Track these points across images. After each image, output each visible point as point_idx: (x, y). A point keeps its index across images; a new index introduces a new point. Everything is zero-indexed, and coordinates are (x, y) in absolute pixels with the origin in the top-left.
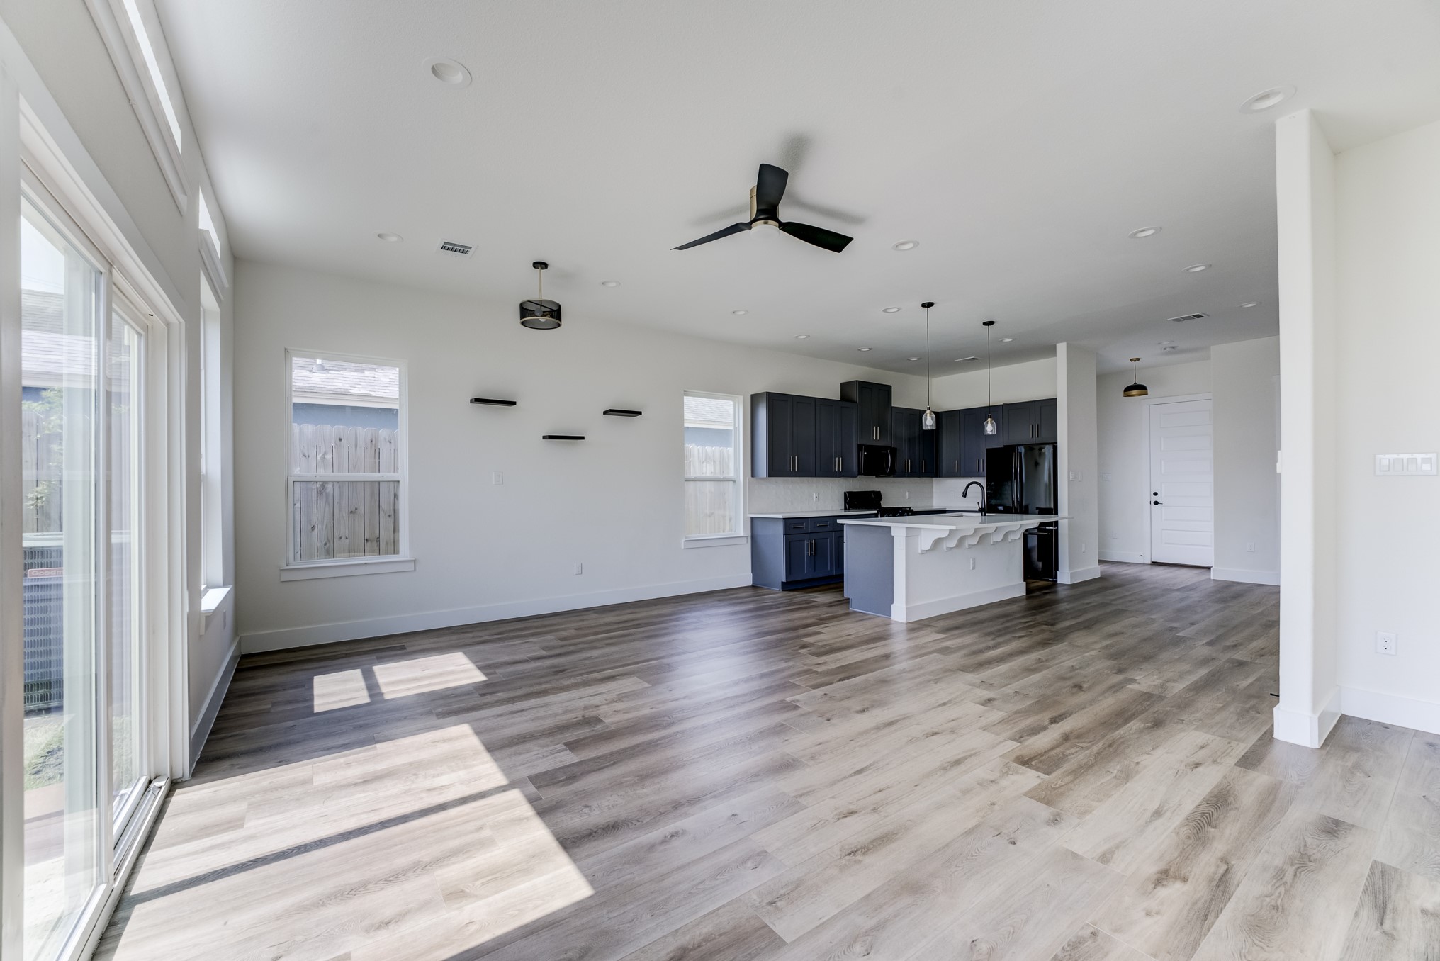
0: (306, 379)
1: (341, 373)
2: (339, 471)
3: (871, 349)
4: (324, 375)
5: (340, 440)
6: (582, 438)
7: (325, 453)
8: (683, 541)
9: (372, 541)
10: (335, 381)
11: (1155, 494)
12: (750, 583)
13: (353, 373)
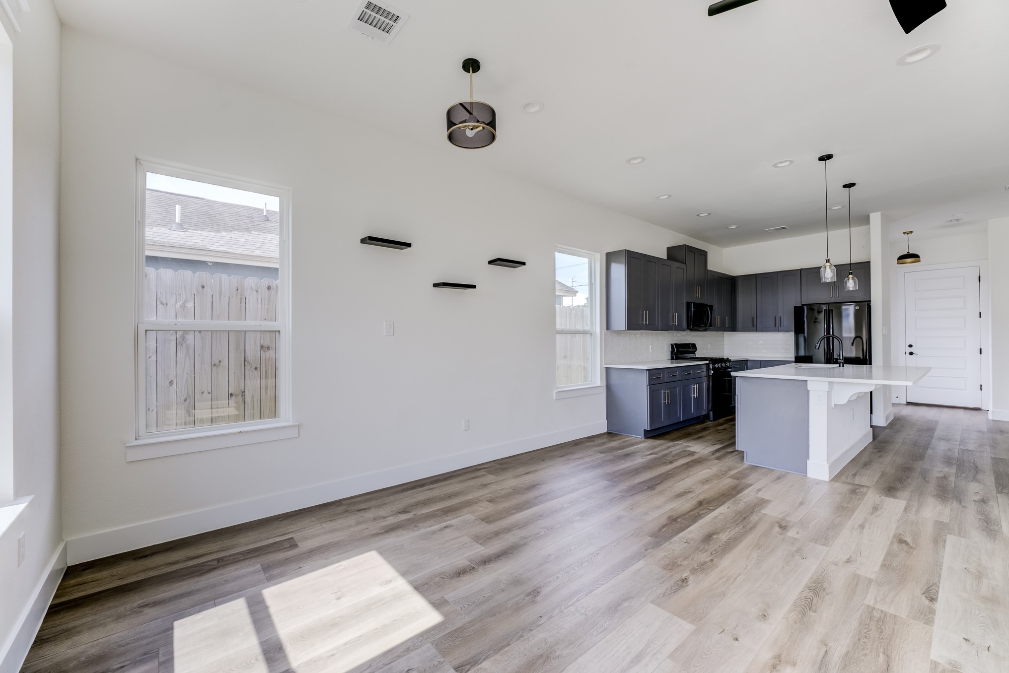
0: (164, 235)
1: (200, 232)
2: (201, 319)
3: (709, 214)
4: (183, 233)
5: (203, 287)
6: (474, 287)
7: (185, 302)
8: (555, 392)
9: (237, 396)
10: (194, 238)
11: (910, 346)
12: (605, 430)
13: (210, 233)
